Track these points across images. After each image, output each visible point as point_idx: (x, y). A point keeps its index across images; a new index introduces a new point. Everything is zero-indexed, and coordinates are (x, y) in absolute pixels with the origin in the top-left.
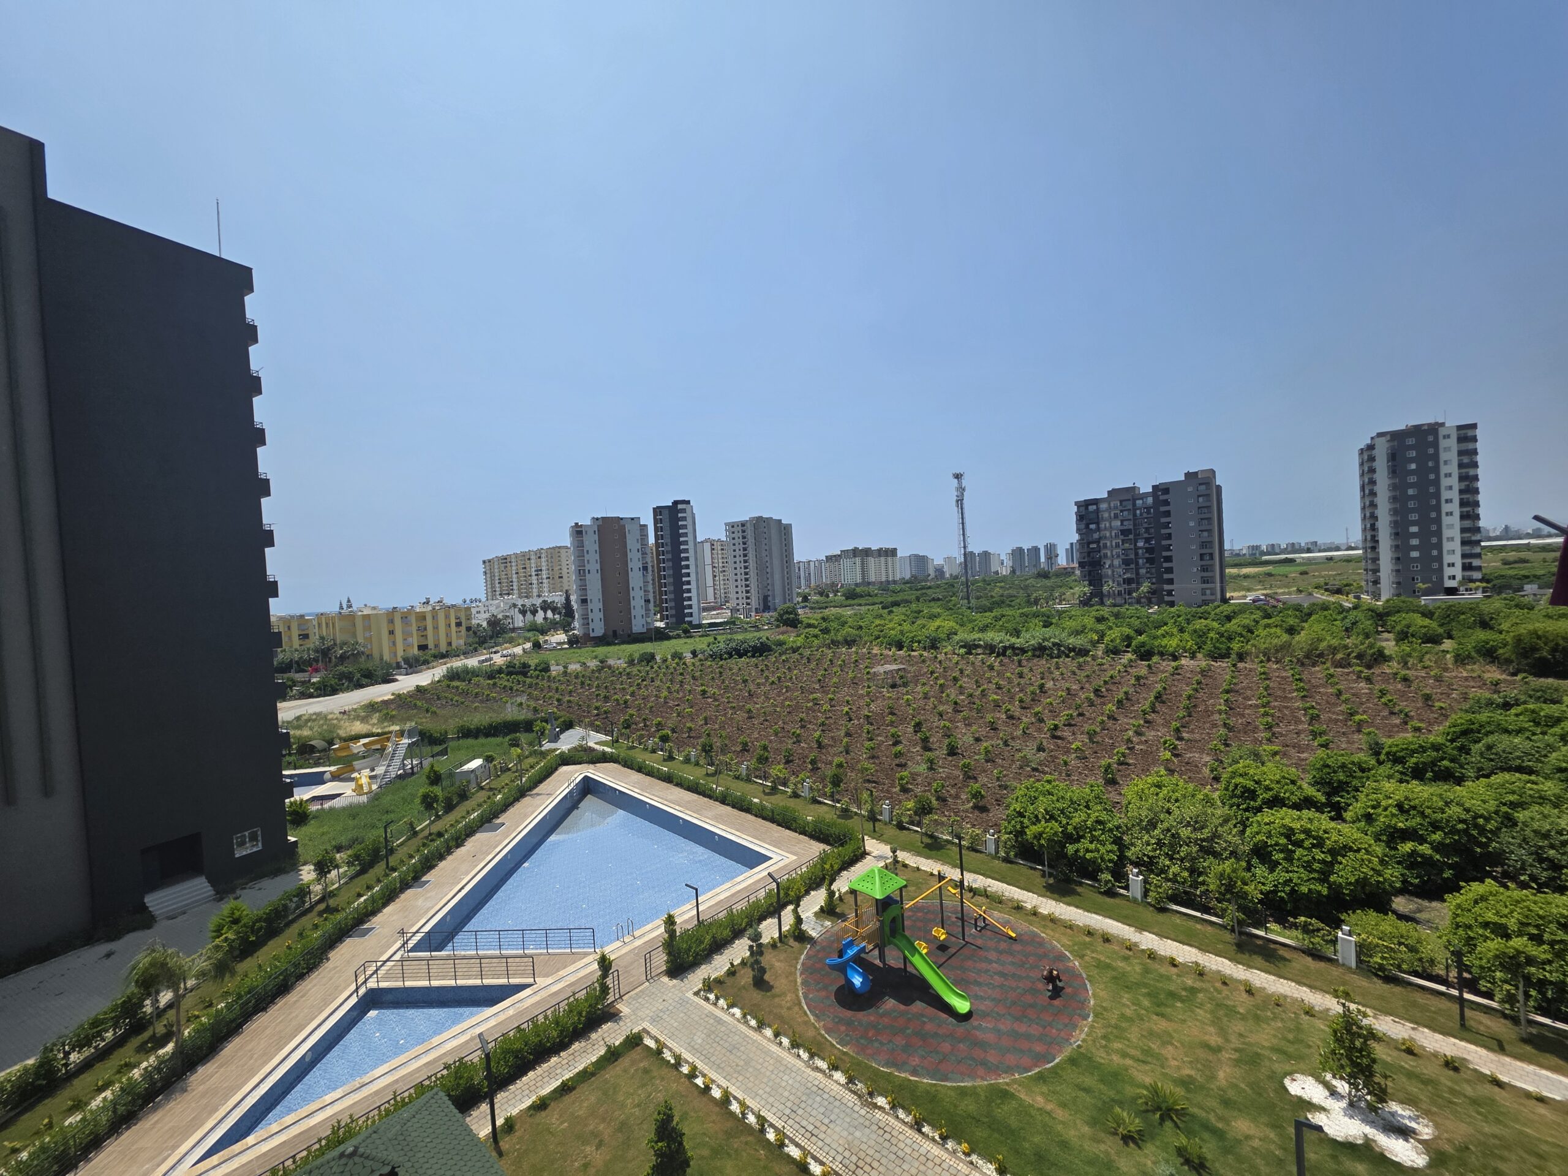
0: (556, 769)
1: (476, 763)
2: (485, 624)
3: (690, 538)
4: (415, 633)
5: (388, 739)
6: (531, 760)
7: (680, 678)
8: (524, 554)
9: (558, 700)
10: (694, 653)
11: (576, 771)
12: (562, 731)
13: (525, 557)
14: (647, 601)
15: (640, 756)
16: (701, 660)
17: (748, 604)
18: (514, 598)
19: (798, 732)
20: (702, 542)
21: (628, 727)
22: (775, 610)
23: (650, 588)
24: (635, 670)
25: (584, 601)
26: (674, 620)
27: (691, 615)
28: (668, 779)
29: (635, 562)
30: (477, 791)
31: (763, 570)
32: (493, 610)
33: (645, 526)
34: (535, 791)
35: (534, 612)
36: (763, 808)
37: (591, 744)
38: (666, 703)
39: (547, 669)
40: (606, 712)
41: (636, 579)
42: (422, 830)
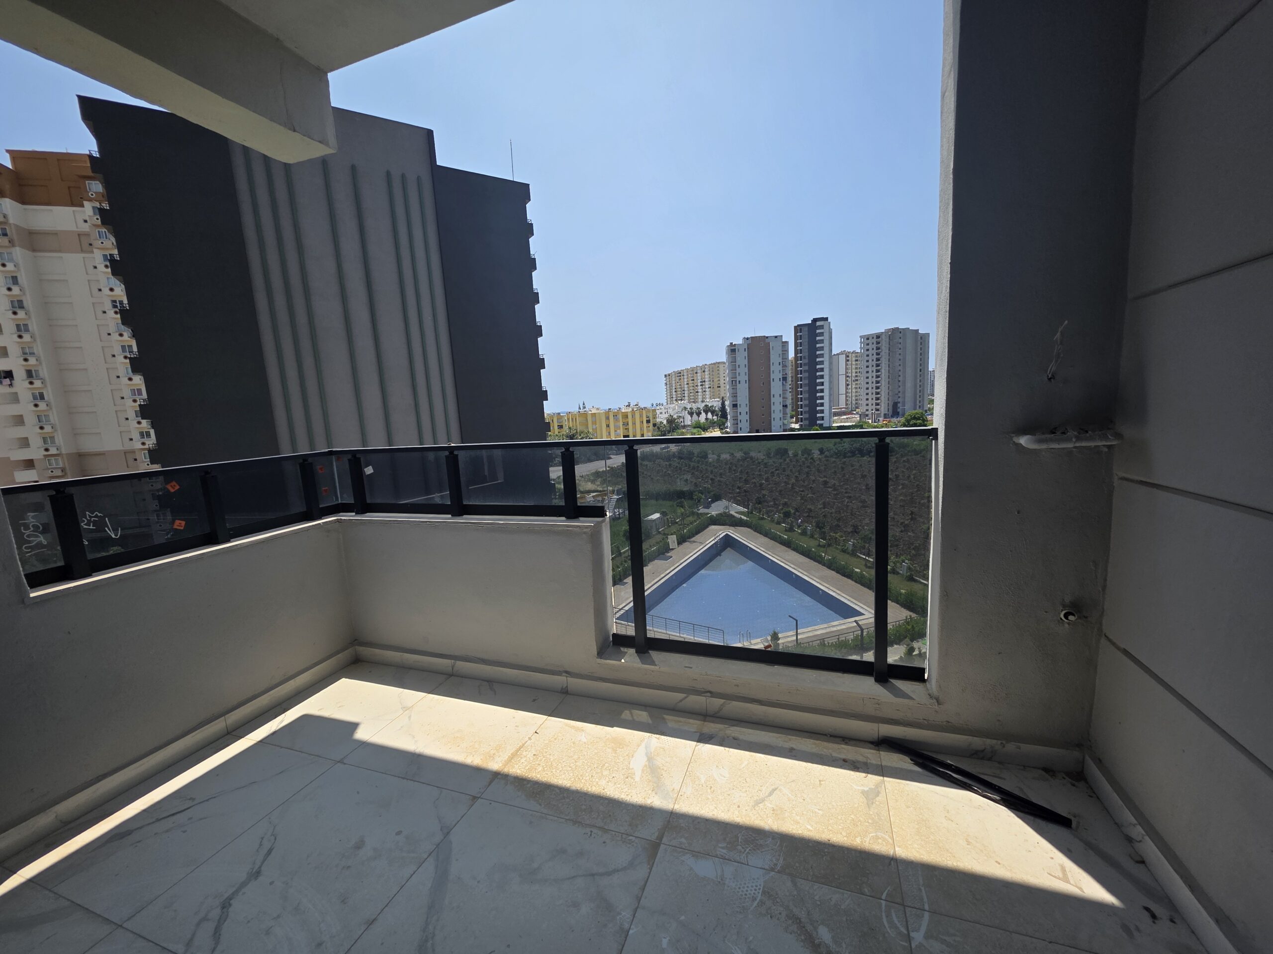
0: (707, 527)
1: (656, 516)
2: (665, 422)
3: (826, 352)
4: (621, 426)
5: (606, 495)
6: (691, 519)
7: (807, 470)
8: (692, 369)
9: (712, 479)
10: (822, 451)
11: (721, 530)
12: (713, 501)
13: (694, 371)
14: (785, 406)
15: (767, 525)
16: (826, 457)
17: (877, 410)
18: (685, 403)
19: (906, 522)
20: (838, 354)
21: (760, 503)
22: (903, 415)
23: (789, 396)
24: (771, 461)
25: (735, 406)
26: (807, 422)
27: (822, 418)
28: (787, 544)
29: (776, 374)
30: (656, 534)
31: (895, 378)
32: (671, 412)
33: (787, 342)
34: (692, 540)
35: (699, 414)
36: (862, 576)
37: (732, 513)
38: (793, 488)
39: (705, 456)
40: (745, 491)
41: (776, 388)
42: (624, 552)
